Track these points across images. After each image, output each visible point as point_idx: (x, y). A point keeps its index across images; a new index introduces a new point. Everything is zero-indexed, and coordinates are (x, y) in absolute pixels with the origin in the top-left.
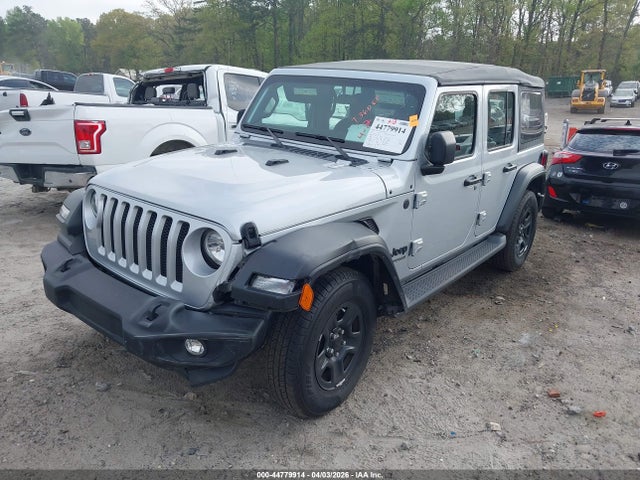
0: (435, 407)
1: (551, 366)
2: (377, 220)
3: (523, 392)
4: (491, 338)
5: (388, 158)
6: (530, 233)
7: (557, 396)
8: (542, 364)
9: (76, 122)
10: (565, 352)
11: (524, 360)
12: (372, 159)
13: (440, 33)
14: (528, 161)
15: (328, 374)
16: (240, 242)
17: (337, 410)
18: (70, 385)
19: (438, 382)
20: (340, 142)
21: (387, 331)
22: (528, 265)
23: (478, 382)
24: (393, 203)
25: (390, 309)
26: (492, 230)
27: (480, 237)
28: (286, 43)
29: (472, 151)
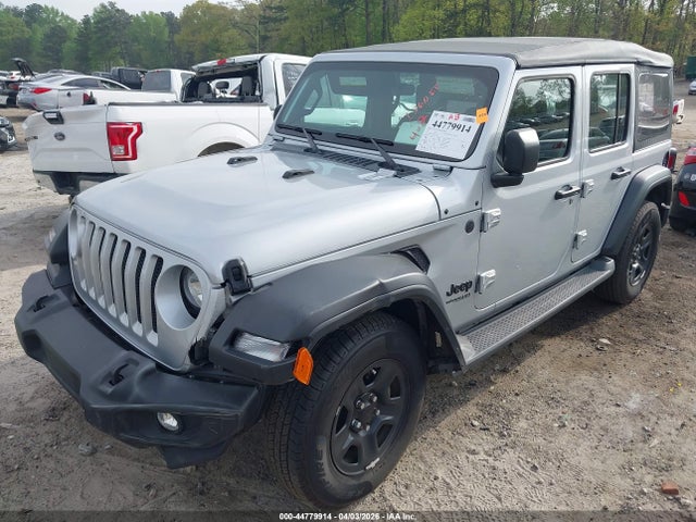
0: (500, 500)
1: (668, 445)
2: (427, 248)
3: (626, 483)
4: (586, 398)
5: (445, 165)
6: (649, 256)
7: (674, 492)
8: (655, 442)
9: (109, 124)
10: (690, 423)
11: (631, 434)
12: (426, 167)
13: (556, 9)
14: (649, 162)
15: (353, 454)
16: (223, 285)
17: (368, 498)
18: (52, 446)
19: (508, 461)
20: (387, 145)
21: (451, 385)
22: (646, 295)
23: (564, 463)
24: (451, 226)
25: (442, 367)
26: (595, 253)
27: (579, 262)
28: (379, 29)
29: (566, 153)
